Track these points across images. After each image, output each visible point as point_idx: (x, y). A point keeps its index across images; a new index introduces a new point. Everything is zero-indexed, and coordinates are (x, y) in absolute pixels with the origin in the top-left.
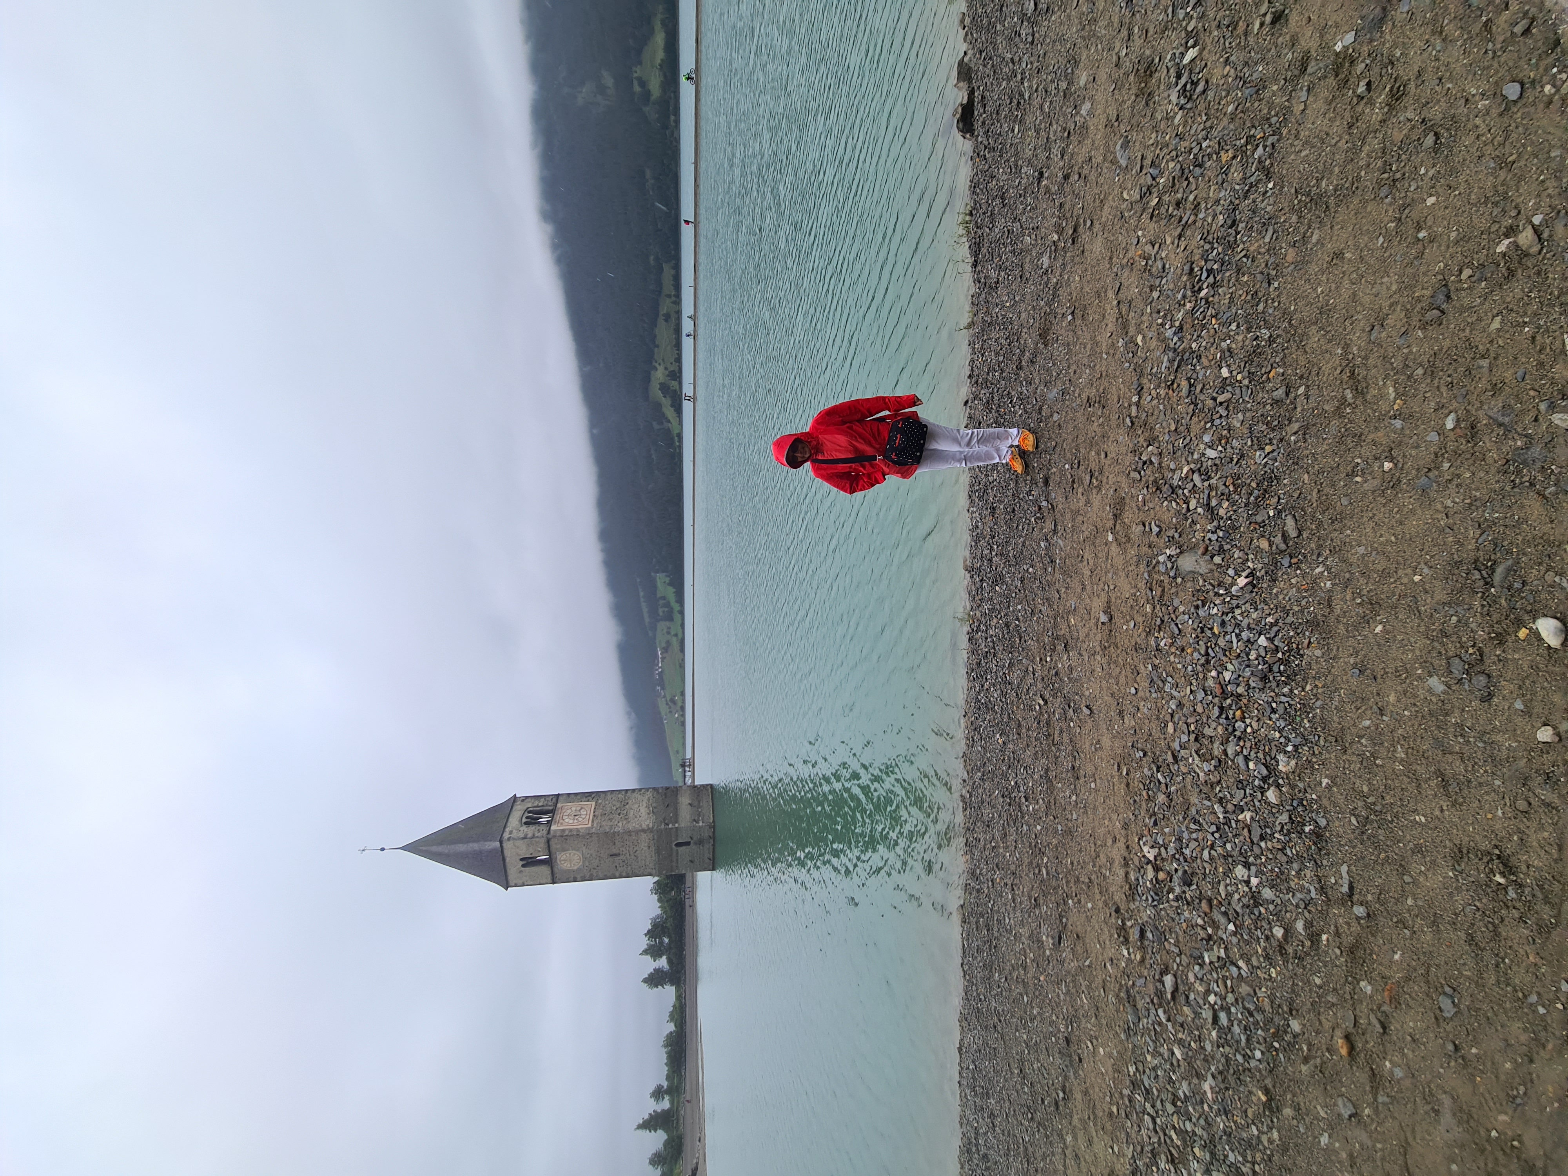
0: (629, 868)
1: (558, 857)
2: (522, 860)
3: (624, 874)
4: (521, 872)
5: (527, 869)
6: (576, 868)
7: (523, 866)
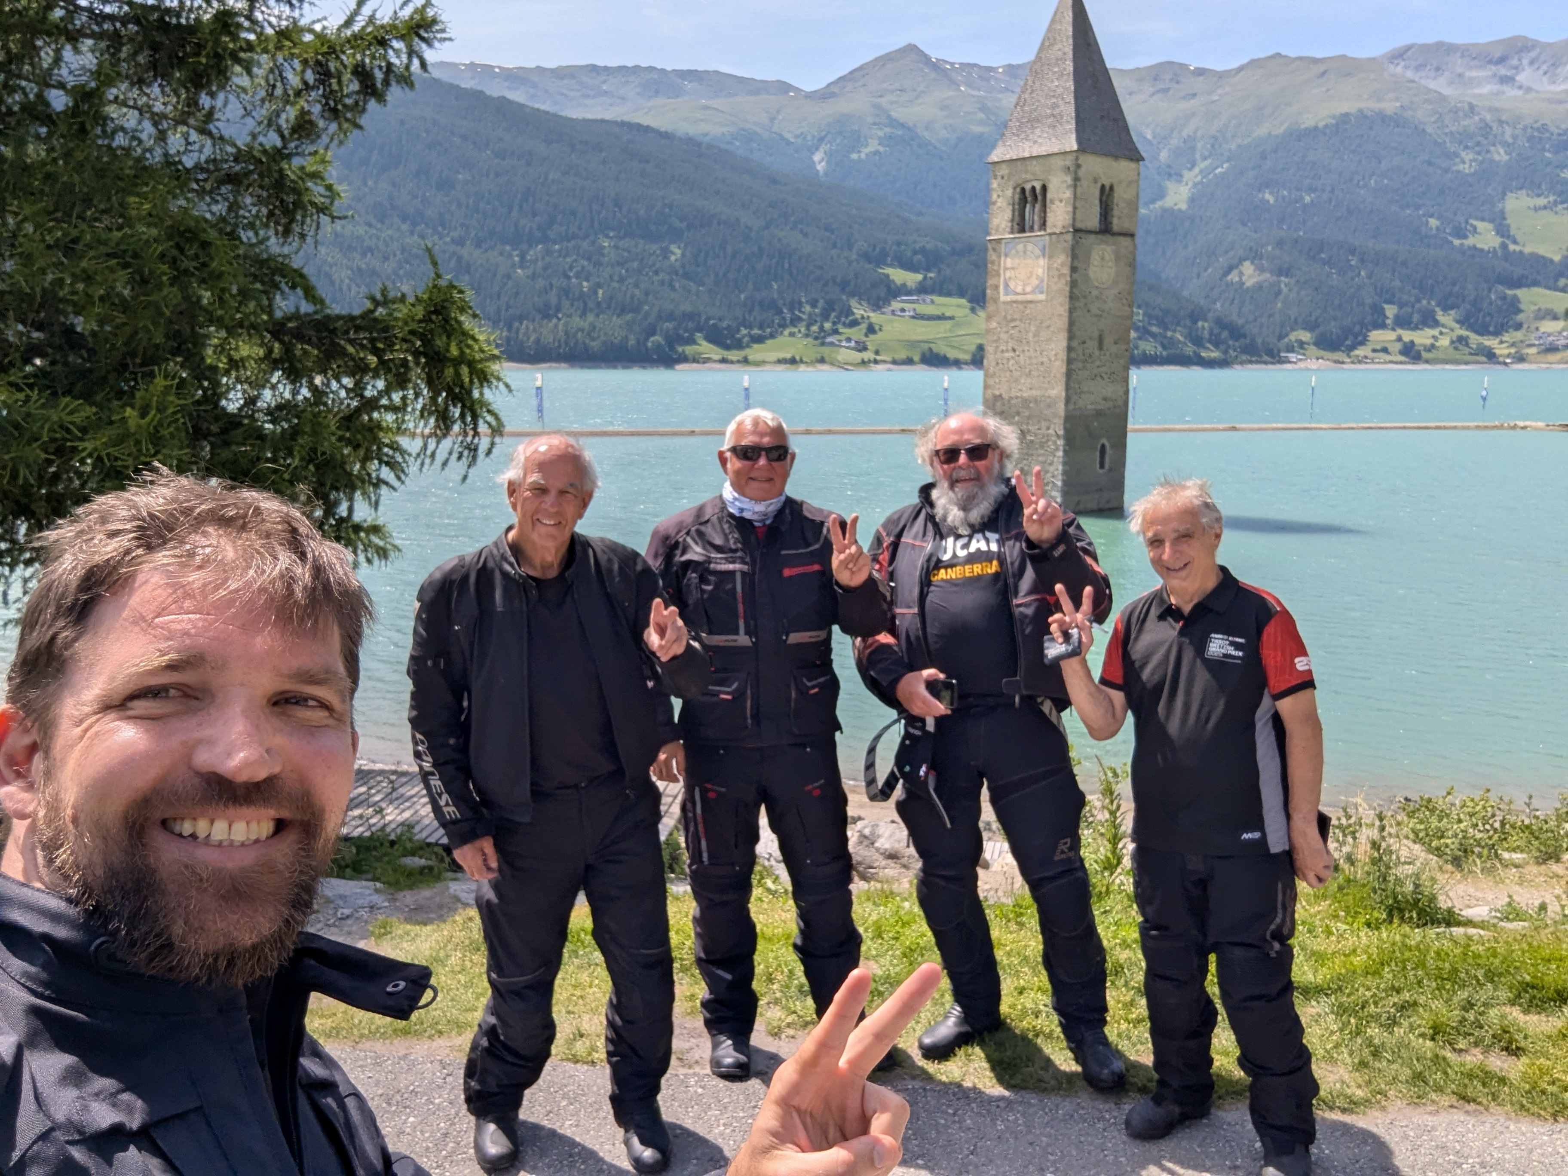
0: (1080, 365)
1: (1109, 249)
2: (1112, 188)
3: (1073, 355)
4: (1095, 181)
5: (1097, 193)
6: (1091, 273)
7: (1103, 187)
